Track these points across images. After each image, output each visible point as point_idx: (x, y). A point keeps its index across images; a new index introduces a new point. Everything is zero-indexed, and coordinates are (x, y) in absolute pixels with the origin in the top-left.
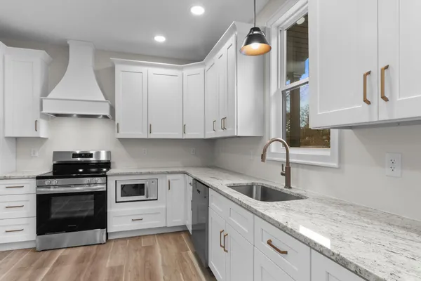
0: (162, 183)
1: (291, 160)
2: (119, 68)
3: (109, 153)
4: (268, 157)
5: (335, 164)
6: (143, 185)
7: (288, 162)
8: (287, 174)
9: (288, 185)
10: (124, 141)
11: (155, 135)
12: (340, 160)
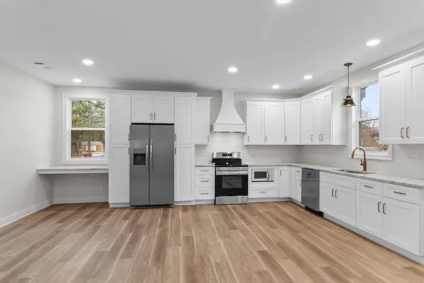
0: (276, 171)
1: (366, 158)
2: (249, 104)
3: (239, 154)
4: (355, 157)
5: (390, 159)
6: (265, 173)
7: (365, 159)
8: (364, 164)
9: (365, 169)
10: (248, 147)
11: (269, 142)
12: (393, 157)
